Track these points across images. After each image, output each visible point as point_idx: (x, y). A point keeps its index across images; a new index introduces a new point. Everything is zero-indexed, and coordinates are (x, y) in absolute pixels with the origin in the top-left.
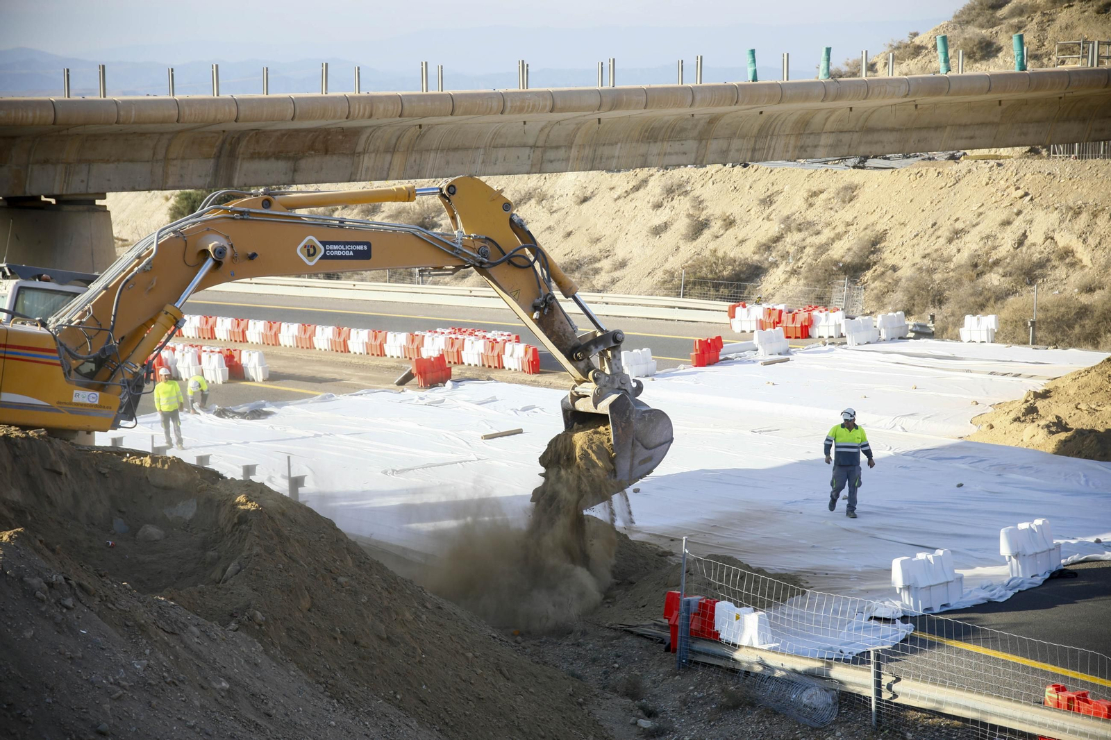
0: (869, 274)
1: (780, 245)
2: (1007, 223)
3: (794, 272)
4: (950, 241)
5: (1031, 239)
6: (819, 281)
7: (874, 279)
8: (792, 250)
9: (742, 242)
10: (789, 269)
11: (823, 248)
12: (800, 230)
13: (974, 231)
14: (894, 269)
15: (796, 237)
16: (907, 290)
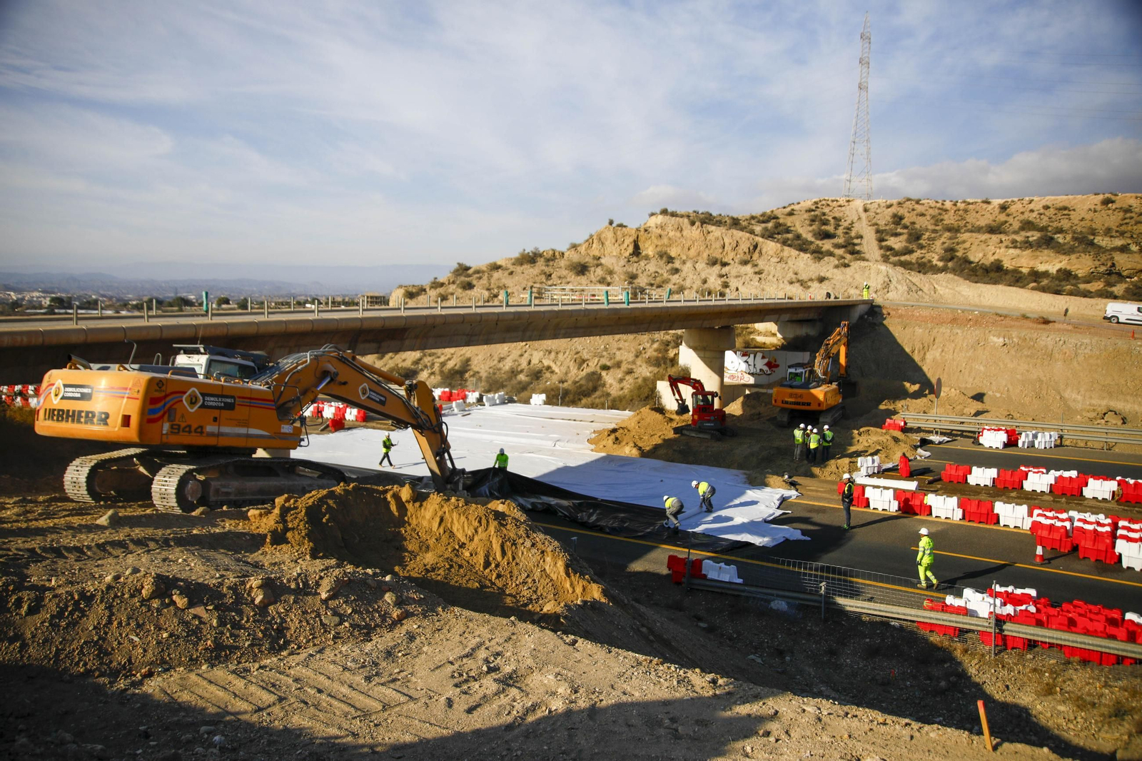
0: (467, 375)
1: (422, 362)
2: (521, 355)
3: (433, 373)
4: (499, 362)
5: (533, 362)
6: (448, 378)
7: (471, 376)
8: (429, 364)
9: (404, 360)
10: (429, 371)
11: (443, 364)
12: (430, 356)
13: (509, 359)
14: (478, 372)
15: (430, 359)
16: (487, 381)
